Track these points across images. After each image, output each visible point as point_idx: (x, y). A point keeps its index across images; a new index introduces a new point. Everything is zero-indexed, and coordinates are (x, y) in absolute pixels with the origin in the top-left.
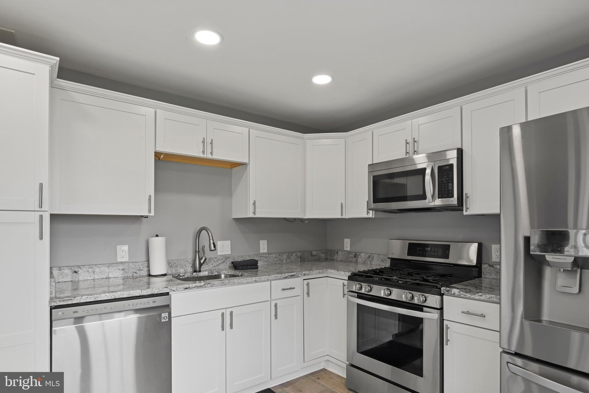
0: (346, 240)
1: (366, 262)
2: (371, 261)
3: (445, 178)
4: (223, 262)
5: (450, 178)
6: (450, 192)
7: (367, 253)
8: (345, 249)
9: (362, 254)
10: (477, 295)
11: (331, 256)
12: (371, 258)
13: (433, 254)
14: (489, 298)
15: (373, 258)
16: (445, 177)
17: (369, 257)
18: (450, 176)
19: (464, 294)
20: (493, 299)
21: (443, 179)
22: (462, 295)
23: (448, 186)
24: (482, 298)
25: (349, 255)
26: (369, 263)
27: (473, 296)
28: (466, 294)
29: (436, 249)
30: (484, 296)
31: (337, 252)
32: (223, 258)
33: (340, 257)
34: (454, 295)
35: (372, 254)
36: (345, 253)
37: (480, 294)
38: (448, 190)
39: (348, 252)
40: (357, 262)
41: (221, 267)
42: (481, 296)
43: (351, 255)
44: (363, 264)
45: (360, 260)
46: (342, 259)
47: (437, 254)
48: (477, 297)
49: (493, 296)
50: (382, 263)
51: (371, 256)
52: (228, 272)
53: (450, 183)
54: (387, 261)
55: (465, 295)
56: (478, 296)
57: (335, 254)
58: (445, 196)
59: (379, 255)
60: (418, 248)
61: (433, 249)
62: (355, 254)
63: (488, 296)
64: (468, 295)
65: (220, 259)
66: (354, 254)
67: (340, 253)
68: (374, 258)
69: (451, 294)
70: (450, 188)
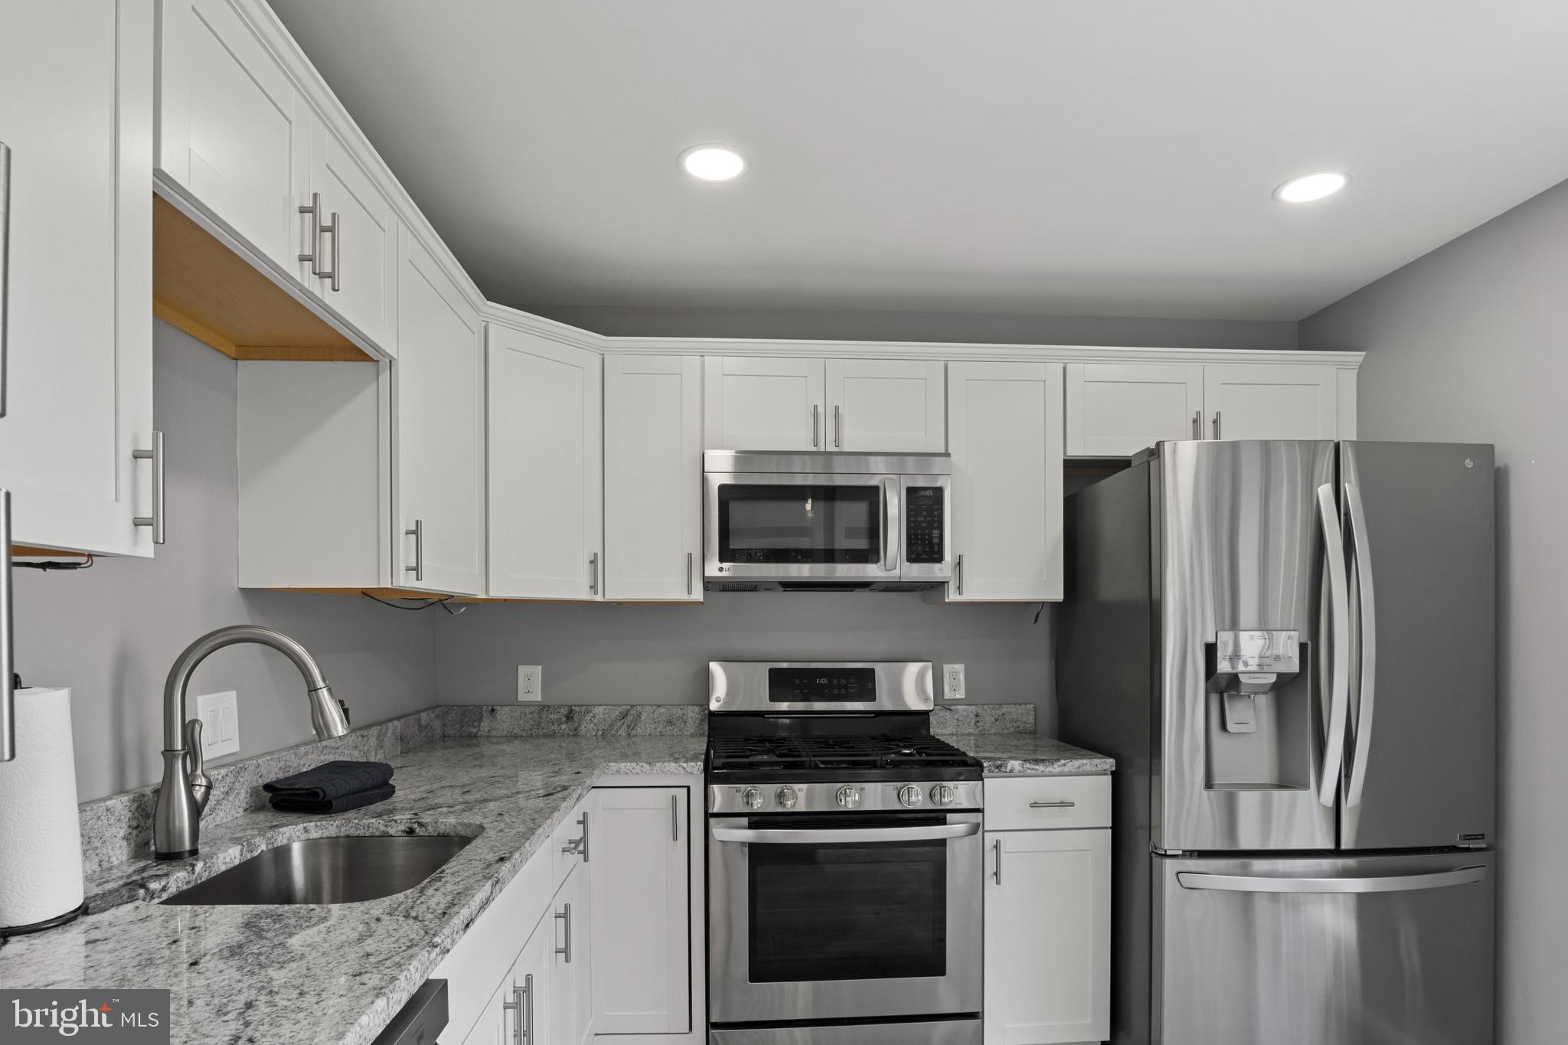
0: (523, 670)
1: (613, 732)
2: (629, 726)
3: (925, 517)
4: (227, 793)
5: (936, 519)
6: (936, 549)
7: (615, 705)
8: (522, 697)
9: (599, 710)
10: (1056, 765)
11: (462, 727)
12: (630, 718)
13: (836, 691)
14: (1079, 767)
15: (639, 716)
16: (925, 513)
17: (624, 716)
18: (936, 513)
19: (1033, 766)
20: (1085, 768)
21: (920, 519)
22: (1028, 771)
23: (930, 534)
24: (1066, 769)
25: (544, 716)
26: (622, 732)
27: (1049, 769)
28: (1037, 767)
29: (843, 681)
30: (1070, 764)
31: (493, 710)
32: (227, 775)
33: (505, 725)
34: (1011, 774)
35: (632, 706)
36: (528, 711)
37: (1063, 762)
38: (932, 545)
39: (539, 706)
40: (576, 733)
41: (222, 814)
42: (1064, 765)
43: (552, 717)
44: (600, 739)
45: (587, 727)
46: (516, 731)
47: (846, 690)
48: (1056, 768)
49: (1085, 761)
50: (668, 728)
51: (632, 712)
52: (306, 831)
53: (935, 528)
54: (685, 723)
55: (1034, 769)
56: (1059, 766)
57: (481, 718)
58: (925, 556)
59: (659, 706)
60: (797, 681)
61: (835, 682)
62: (571, 711)
63: (1077, 763)
64: (1040, 768)
65: (220, 777)
66: (564, 711)
67: (503, 712)
68: (643, 718)
69: (1006, 772)
70: (936, 541)
